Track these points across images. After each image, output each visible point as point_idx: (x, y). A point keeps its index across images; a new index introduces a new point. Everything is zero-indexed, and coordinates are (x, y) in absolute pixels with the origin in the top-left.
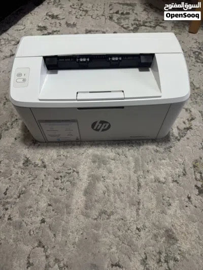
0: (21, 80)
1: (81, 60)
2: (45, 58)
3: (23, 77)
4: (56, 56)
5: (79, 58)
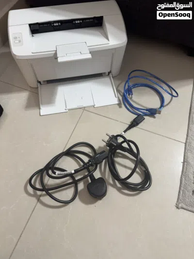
0: (18, 42)
1: (55, 24)
2: (30, 25)
3: (18, 39)
4: (37, 24)
5: (53, 24)
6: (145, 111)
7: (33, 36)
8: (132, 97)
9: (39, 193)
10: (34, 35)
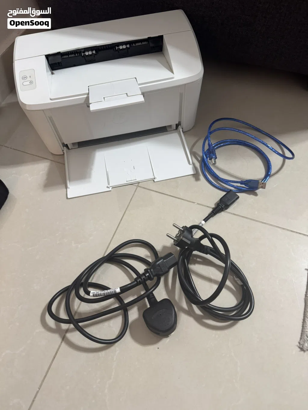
6: (239, 185)
7: (52, 73)
8: (215, 162)
9: (64, 326)
10: (54, 72)
